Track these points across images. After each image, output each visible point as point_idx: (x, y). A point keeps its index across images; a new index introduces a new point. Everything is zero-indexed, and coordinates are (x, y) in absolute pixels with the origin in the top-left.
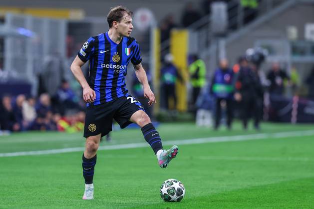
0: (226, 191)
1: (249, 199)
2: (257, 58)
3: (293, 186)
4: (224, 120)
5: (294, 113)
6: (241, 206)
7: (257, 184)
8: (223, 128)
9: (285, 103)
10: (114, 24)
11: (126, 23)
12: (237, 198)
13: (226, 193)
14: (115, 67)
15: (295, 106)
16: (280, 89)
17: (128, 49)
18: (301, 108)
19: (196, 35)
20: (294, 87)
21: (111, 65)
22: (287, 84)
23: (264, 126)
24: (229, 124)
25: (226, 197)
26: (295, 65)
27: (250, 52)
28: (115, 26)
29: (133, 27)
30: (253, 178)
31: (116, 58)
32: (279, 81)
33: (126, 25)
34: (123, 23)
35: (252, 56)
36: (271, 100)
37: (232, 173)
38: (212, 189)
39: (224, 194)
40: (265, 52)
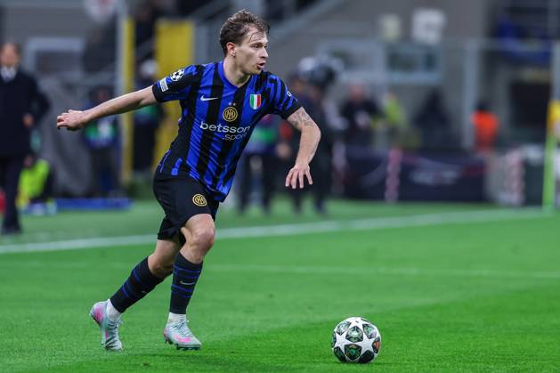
0: (258, 333)
1: (303, 347)
2: (321, 75)
3: (387, 322)
4: (256, 195)
5: (392, 183)
6: (287, 360)
7: (318, 318)
8: (255, 210)
9: (375, 163)
10: (229, 47)
11: (252, 46)
12: (280, 344)
13: (257, 336)
14: (226, 129)
15: (393, 168)
16: (364, 136)
17: (255, 96)
18: (406, 172)
19: (204, 30)
20: (393, 132)
21: (220, 126)
22: (379, 126)
23: (335, 207)
24: (266, 202)
25: (258, 343)
26: (396, 90)
27: (308, 65)
28: (232, 52)
29: (266, 55)
30: (310, 308)
31: (230, 114)
32: (362, 120)
33: (252, 50)
34: (245, 47)
35: (312, 72)
36: (349, 158)
37: (271, 296)
38: (232, 328)
39: (256, 338)
40: (336, 64)
